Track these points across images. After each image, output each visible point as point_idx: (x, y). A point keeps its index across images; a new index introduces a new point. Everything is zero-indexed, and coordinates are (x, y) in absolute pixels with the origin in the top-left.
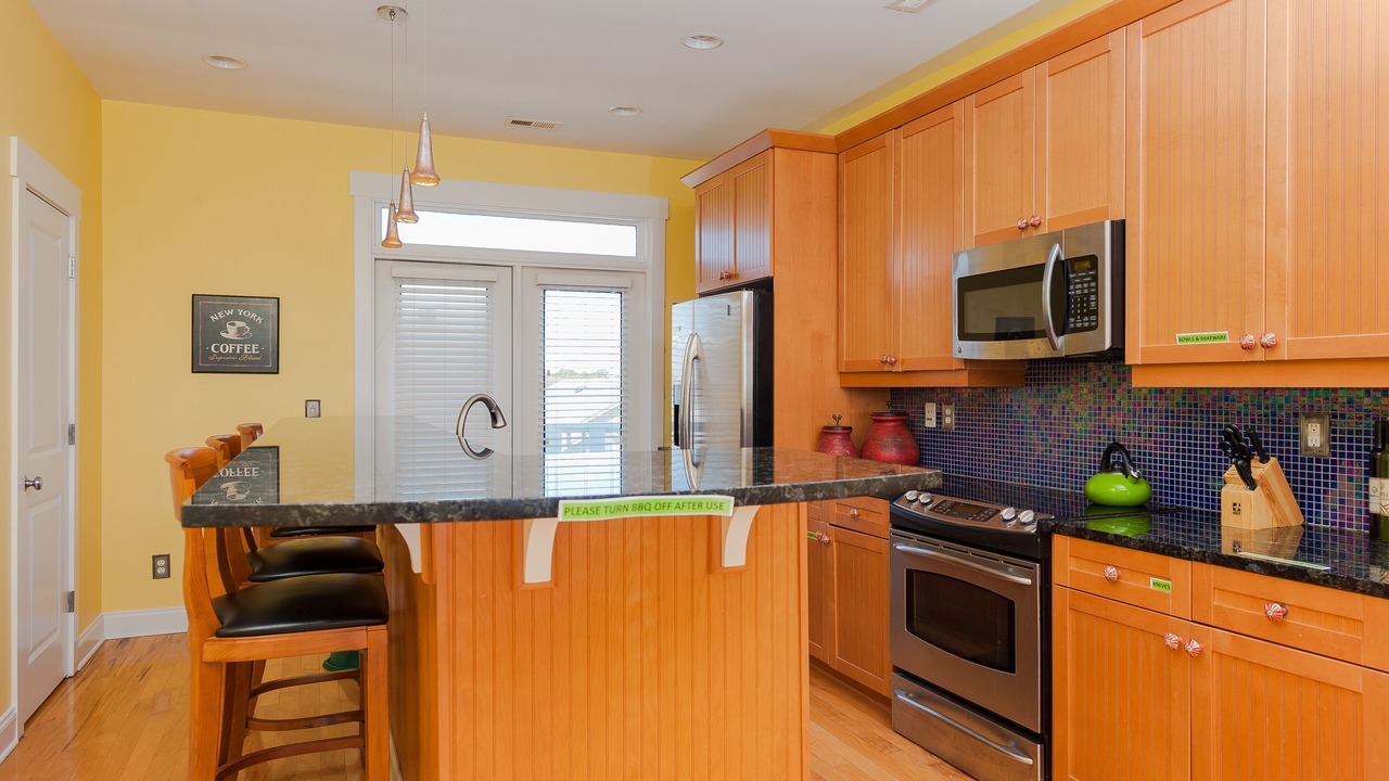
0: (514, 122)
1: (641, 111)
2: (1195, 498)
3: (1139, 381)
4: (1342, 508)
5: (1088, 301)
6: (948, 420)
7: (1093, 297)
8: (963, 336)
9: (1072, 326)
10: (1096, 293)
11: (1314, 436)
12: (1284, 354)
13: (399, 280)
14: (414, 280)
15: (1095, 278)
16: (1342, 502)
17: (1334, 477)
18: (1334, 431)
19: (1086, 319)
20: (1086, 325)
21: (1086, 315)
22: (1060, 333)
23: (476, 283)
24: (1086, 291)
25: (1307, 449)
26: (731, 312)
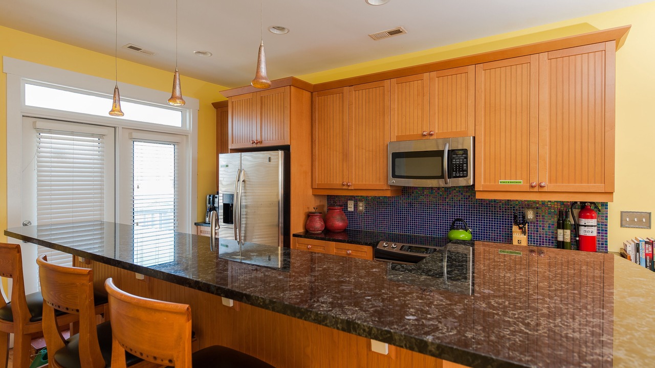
0: (131, 47)
1: (211, 55)
2: (482, 237)
3: (479, 196)
4: (540, 239)
5: (463, 166)
6: (361, 208)
7: (465, 165)
8: (394, 176)
9: (454, 175)
10: (467, 164)
11: (530, 215)
12: (545, 189)
13: (40, 131)
14: (50, 131)
15: (466, 158)
16: (540, 237)
17: (537, 229)
18: (537, 213)
19: (461, 173)
20: (462, 175)
21: (461, 171)
22: (449, 177)
23: (93, 135)
24: (461, 162)
25: (528, 219)
26: (272, 161)
